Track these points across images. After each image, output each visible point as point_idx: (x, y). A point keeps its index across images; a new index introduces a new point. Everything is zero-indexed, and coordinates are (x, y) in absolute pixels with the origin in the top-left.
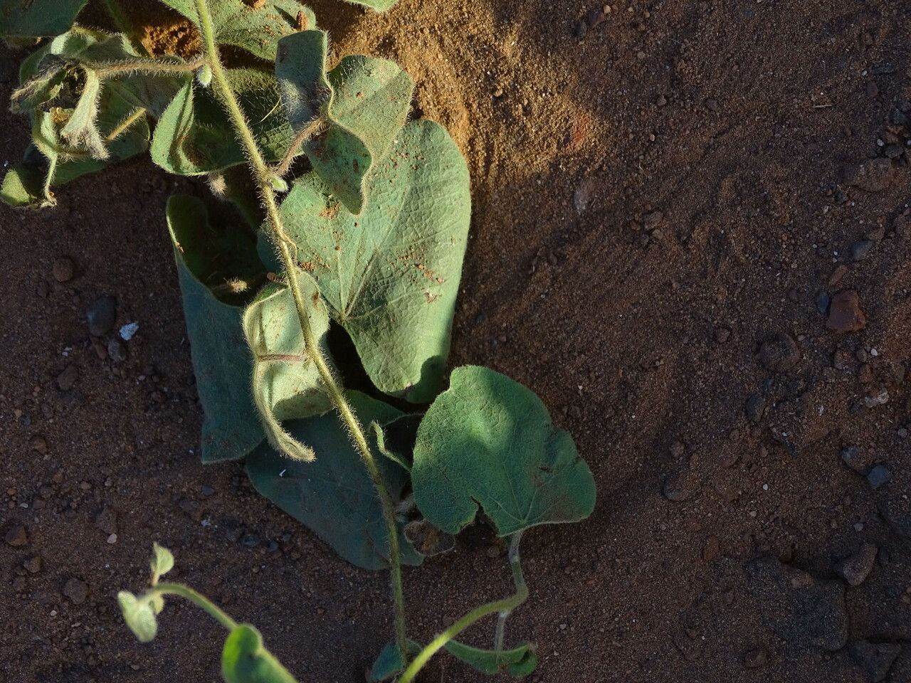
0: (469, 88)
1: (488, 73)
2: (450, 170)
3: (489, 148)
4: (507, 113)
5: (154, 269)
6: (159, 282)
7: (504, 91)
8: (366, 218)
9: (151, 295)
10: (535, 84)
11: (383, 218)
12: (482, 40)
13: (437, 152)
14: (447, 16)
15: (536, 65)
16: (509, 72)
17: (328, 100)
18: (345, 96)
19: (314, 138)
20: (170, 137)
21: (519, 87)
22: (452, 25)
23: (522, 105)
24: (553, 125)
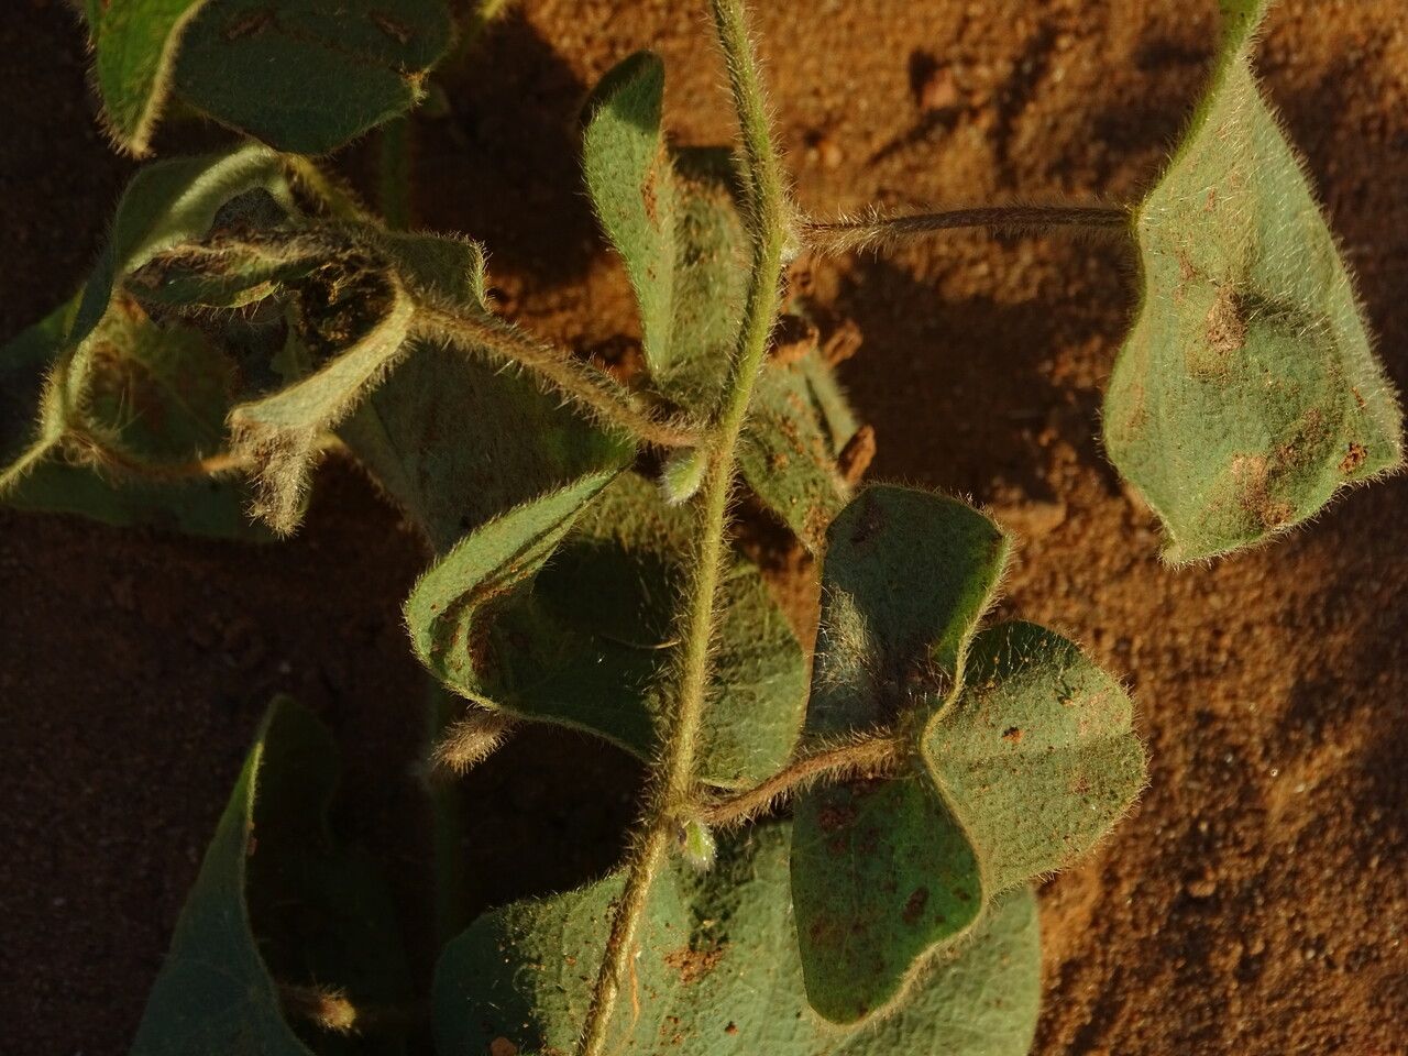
0: (1135, 836)
1: (1204, 827)
2: (999, 1015)
3: (1106, 1009)
4: (1196, 948)
5: (104, 842)
6: (98, 881)
7: (1216, 894)
8: (757, 1024)
9: (59, 902)
10: (1304, 917)
11: (792, 1045)
12: (1230, 739)
13: (991, 953)
14: (1174, 632)
15: (1328, 873)
16: (1255, 853)
17: (936, 706)
18: (979, 720)
19: (853, 780)
20: (479, 575)
21: (1260, 901)
22: (1176, 661)
23: (1246, 949)
24: (1295, 1039)
